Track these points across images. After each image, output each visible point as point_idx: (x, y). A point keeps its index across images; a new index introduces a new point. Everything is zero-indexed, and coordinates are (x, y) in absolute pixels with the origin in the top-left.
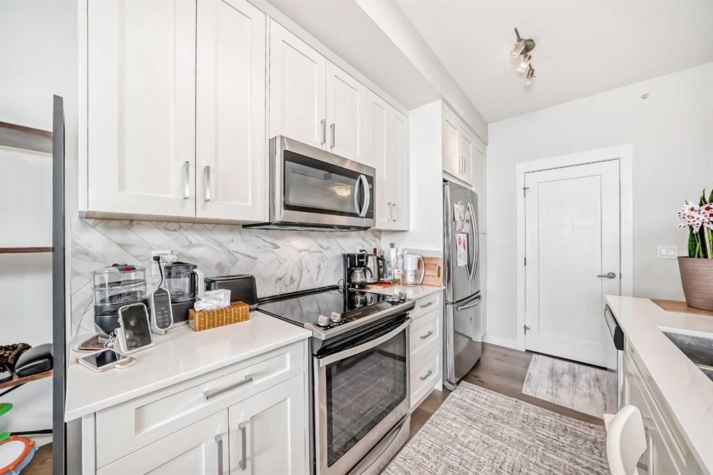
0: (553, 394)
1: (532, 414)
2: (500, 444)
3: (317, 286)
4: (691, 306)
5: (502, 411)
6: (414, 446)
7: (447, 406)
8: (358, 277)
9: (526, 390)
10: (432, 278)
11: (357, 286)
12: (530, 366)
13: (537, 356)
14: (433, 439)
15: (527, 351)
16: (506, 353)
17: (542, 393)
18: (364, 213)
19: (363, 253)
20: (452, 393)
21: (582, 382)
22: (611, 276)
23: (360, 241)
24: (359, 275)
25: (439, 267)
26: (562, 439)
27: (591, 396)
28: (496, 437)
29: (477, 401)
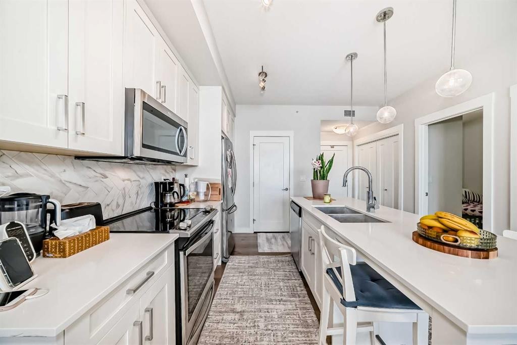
0: (270, 248)
1: (266, 260)
2: (258, 277)
3: (136, 208)
4: (314, 198)
5: (253, 263)
6: (218, 297)
7: (228, 271)
8: (169, 199)
9: (260, 251)
10: (215, 196)
11: (168, 205)
12: (258, 239)
13: (260, 234)
14: (226, 290)
15: (255, 232)
16: (245, 236)
17: (267, 250)
18: (182, 153)
19: (166, 181)
20: (227, 263)
21: (279, 240)
22: (287, 189)
23: (163, 172)
24: (169, 197)
25: (220, 189)
26: (278, 265)
27: (283, 245)
28: (255, 275)
29: (241, 263)
